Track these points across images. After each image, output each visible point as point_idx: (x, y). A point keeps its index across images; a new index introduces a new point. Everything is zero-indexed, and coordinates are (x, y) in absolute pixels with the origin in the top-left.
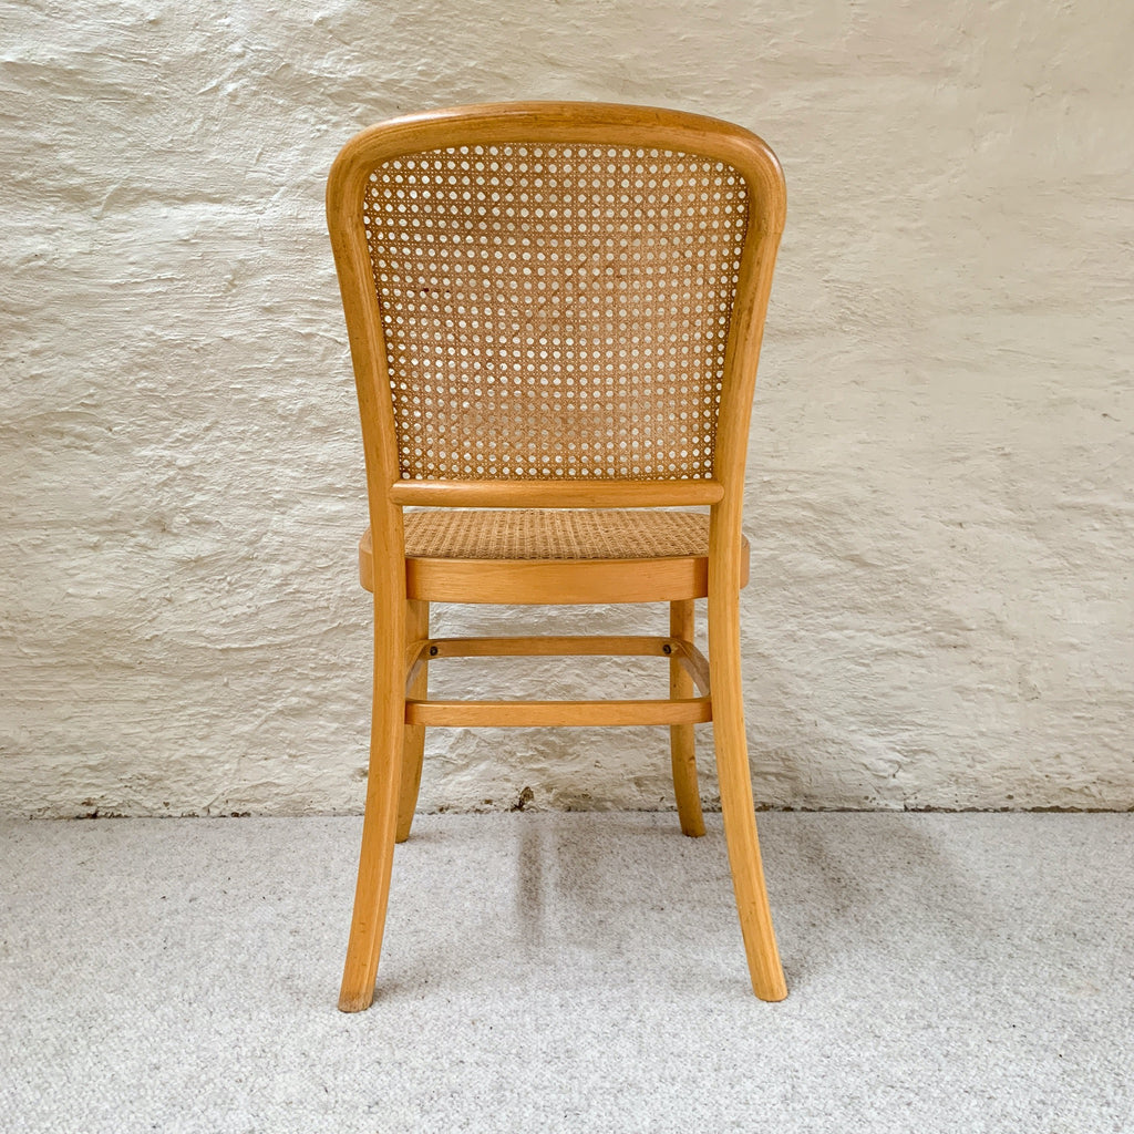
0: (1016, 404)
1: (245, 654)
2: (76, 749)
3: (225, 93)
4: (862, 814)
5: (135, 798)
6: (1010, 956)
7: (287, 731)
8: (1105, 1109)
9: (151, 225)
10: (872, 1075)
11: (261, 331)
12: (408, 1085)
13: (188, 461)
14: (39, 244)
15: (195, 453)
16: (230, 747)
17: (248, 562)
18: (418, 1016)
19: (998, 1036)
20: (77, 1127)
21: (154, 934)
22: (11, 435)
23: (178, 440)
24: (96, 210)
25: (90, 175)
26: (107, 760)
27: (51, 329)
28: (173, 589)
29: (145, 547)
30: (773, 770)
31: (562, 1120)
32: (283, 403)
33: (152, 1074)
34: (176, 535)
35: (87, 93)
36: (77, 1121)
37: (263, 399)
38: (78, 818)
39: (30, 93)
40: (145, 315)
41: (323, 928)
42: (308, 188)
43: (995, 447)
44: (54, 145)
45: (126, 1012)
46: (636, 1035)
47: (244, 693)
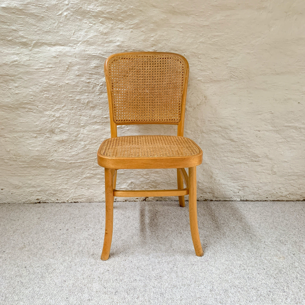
0: (276, 100)
1: (76, 164)
2: (34, 187)
3: (64, 15)
4: (230, 202)
5: (49, 198)
6: (264, 248)
7: (87, 182)
8: (284, 293)
9: (45, 52)
10: (231, 284)
11: (76, 81)
12: (124, 286)
13: (58, 115)
14: (16, 58)
15: (60, 113)
16: (73, 186)
17: (75, 141)
18: (125, 266)
19: (260, 272)
21: (59, 241)
22: (11, 108)
23: (55, 110)
24: (30, 48)
25: (28, 38)
26: (42, 190)
27: (20, 80)
28: (56, 148)
29: (48, 137)
31: (160, 296)
32: (83, 100)
33: (64, 283)
34: (57, 134)
35: (25, 15)
36: (49, 296)
37: (77, 99)
39: (10, 16)
40: (45, 77)
41: (100, 239)
42: (87, 42)
43: (269, 111)
44: (18, 30)
45: (56, 265)
46: (176, 272)
47: (76, 173)
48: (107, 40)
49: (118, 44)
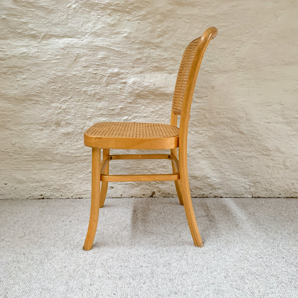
0: (285, 91)
1: (81, 158)
2: (38, 182)
3: (73, 8)
4: (241, 198)
5: (53, 194)
6: (282, 238)
9: (53, 44)
10: (247, 271)
11: (83, 72)
12: (129, 272)
13: (65, 107)
14: (24, 50)
15: (67, 105)
16: (77, 181)
17: (81, 134)
18: (130, 254)
19: (279, 260)
20: (47, 282)
21: (61, 231)
22: (19, 100)
23: (62, 102)
24: (39, 40)
25: (37, 31)
26: (46, 185)
27: (28, 72)
28: (62, 141)
29: (54, 130)
30: (218, 187)
31: (169, 282)
32: (89, 92)
33: (65, 269)
34: (62, 127)
35: (36, 8)
36: (47, 281)
37: (84, 91)
38: (39, 199)
39: (20, 9)
40: (53, 69)
41: (104, 229)
42: (95, 33)
43: (279, 102)
44: (27, 23)
45: (56, 252)
46: (186, 259)
47: (81, 167)
48: (114, 32)
49: (125, 35)
